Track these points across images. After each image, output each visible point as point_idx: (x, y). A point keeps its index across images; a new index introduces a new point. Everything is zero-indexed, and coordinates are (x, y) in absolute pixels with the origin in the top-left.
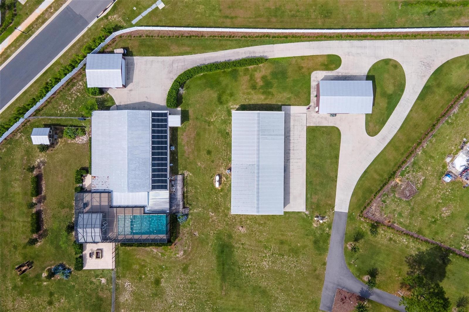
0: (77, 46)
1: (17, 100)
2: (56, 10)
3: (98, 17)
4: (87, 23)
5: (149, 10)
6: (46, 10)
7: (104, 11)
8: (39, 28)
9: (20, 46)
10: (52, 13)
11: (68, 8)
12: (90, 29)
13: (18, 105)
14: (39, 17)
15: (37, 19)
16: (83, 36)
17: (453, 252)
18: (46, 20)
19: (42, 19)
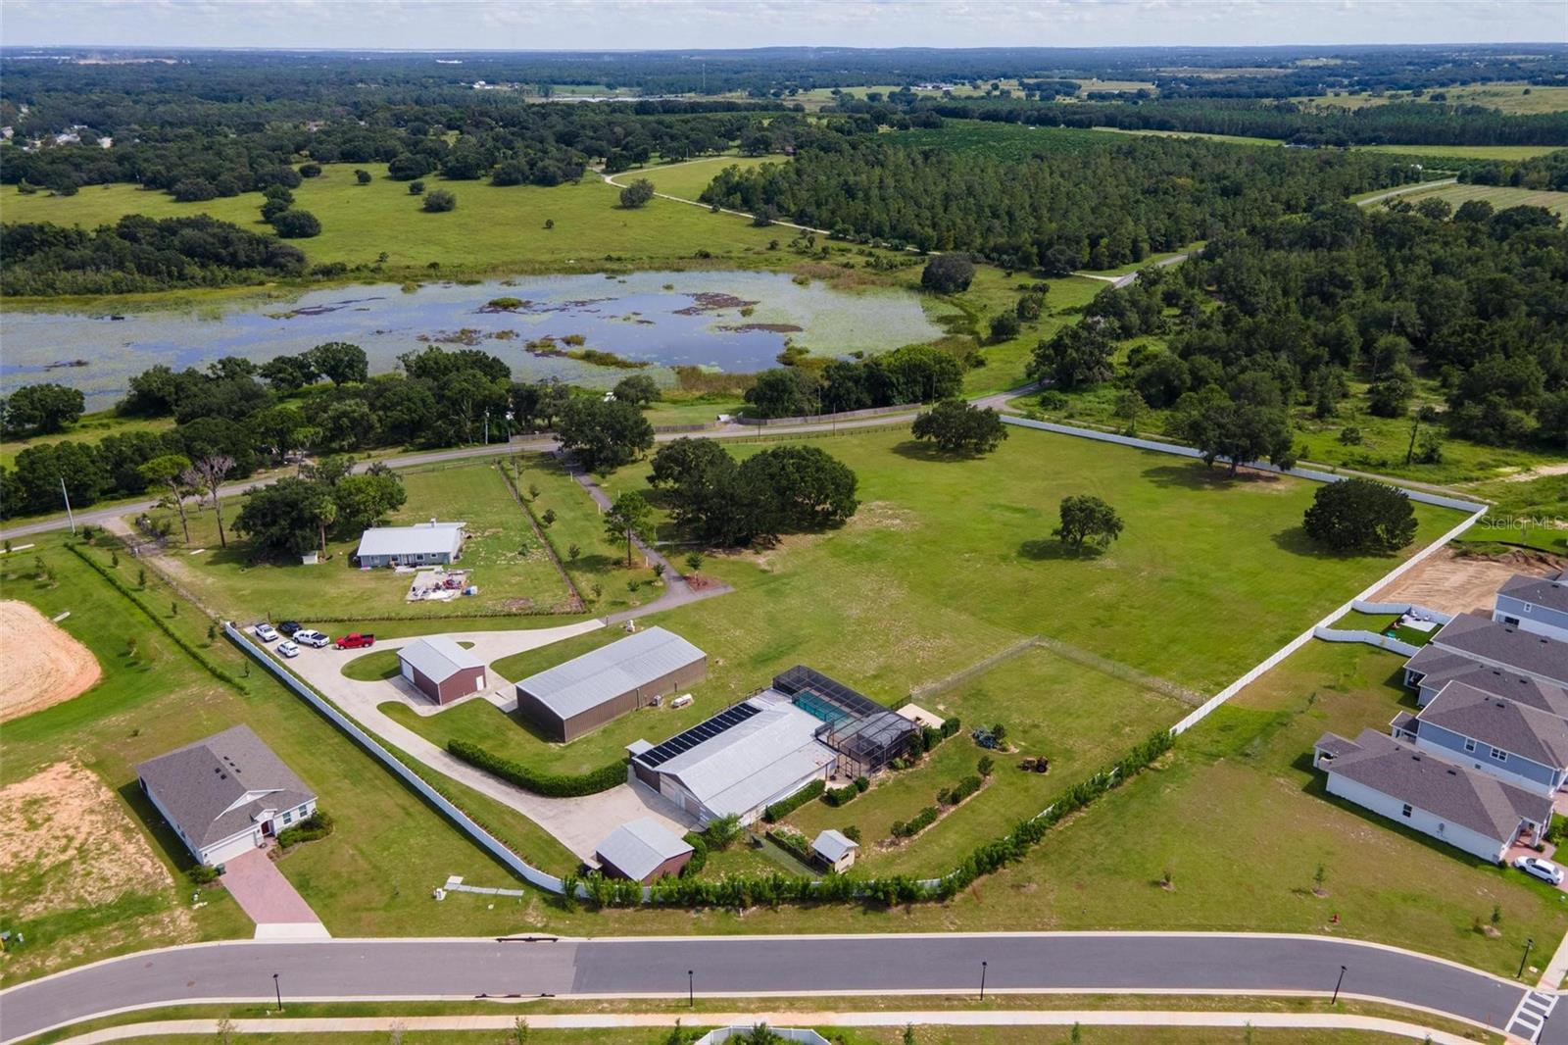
0: (639, 928)
1: (824, 932)
2: (598, 1001)
3: (555, 940)
4: (581, 945)
5: (476, 890)
6: (613, 1011)
7: (535, 940)
8: (661, 1000)
9: (727, 1000)
10: (611, 1002)
11: (577, 989)
12: (590, 935)
13: (832, 923)
14: (638, 1011)
15: (646, 1012)
16: (611, 934)
17: (560, 562)
18: (631, 1000)
19: (636, 1007)
